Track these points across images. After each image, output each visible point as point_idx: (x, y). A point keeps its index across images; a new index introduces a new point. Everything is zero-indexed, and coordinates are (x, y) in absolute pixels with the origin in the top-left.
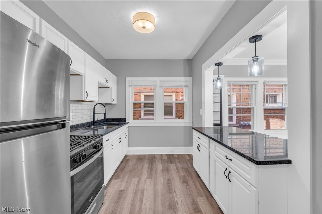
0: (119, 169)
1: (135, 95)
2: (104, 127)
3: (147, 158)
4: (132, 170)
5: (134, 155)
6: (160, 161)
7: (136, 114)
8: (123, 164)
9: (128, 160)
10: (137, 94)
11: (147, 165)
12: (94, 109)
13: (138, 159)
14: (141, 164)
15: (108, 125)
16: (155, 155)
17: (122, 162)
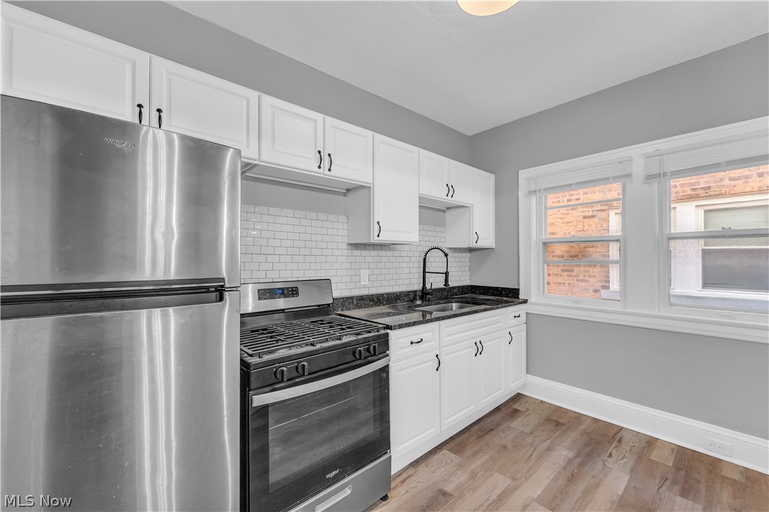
0: (476, 427)
1: (587, 220)
2: (452, 306)
3: (582, 427)
4: (509, 446)
5: (542, 402)
6: (630, 461)
7: (590, 276)
8: (496, 418)
9: (516, 411)
10: (593, 217)
11: (565, 453)
12: (425, 260)
13: (548, 420)
14: (548, 443)
15: (462, 302)
16: (621, 429)
17: (498, 409)
